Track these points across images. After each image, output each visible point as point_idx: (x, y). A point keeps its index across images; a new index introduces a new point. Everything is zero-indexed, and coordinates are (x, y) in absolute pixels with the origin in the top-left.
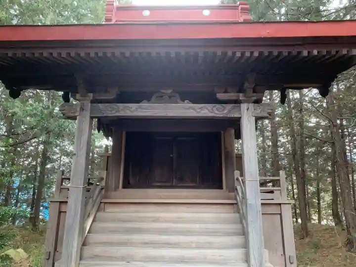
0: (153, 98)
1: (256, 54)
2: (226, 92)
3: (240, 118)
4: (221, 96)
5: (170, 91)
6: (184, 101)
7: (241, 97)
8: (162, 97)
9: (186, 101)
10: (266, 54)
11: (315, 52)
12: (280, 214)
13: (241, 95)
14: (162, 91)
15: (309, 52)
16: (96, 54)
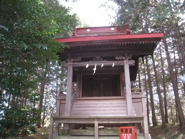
0: (93, 60)
1: (126, 44)
2: (119, 57)
3: (124, 65)
4: (117, 58)
5: (99, 57)
6: (104, 60)
7: (124, 58)
8: (96, 59)
9: (105, 60)
10: (129, 43)
11: (144, 43)
12: (142, 102)
13: (124, 57)
14: (96, 57)
15: (142, 43)
16: (76, 46)
